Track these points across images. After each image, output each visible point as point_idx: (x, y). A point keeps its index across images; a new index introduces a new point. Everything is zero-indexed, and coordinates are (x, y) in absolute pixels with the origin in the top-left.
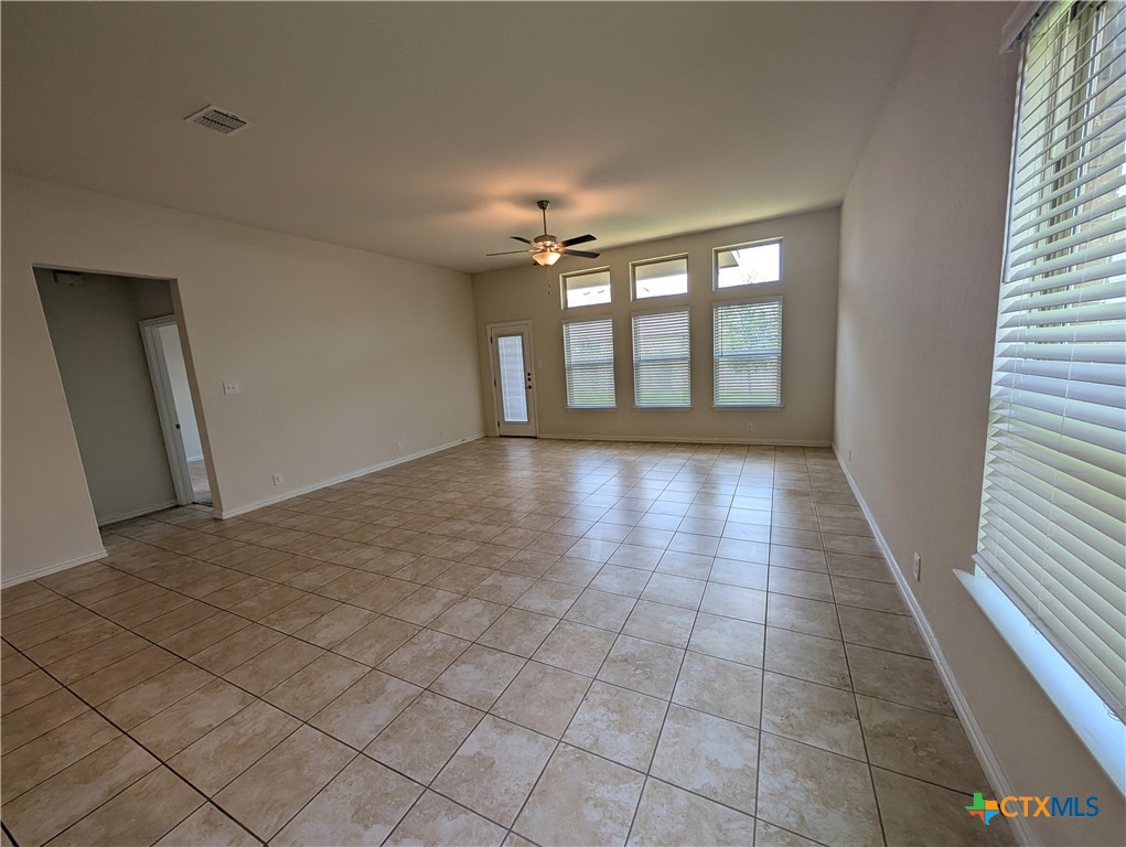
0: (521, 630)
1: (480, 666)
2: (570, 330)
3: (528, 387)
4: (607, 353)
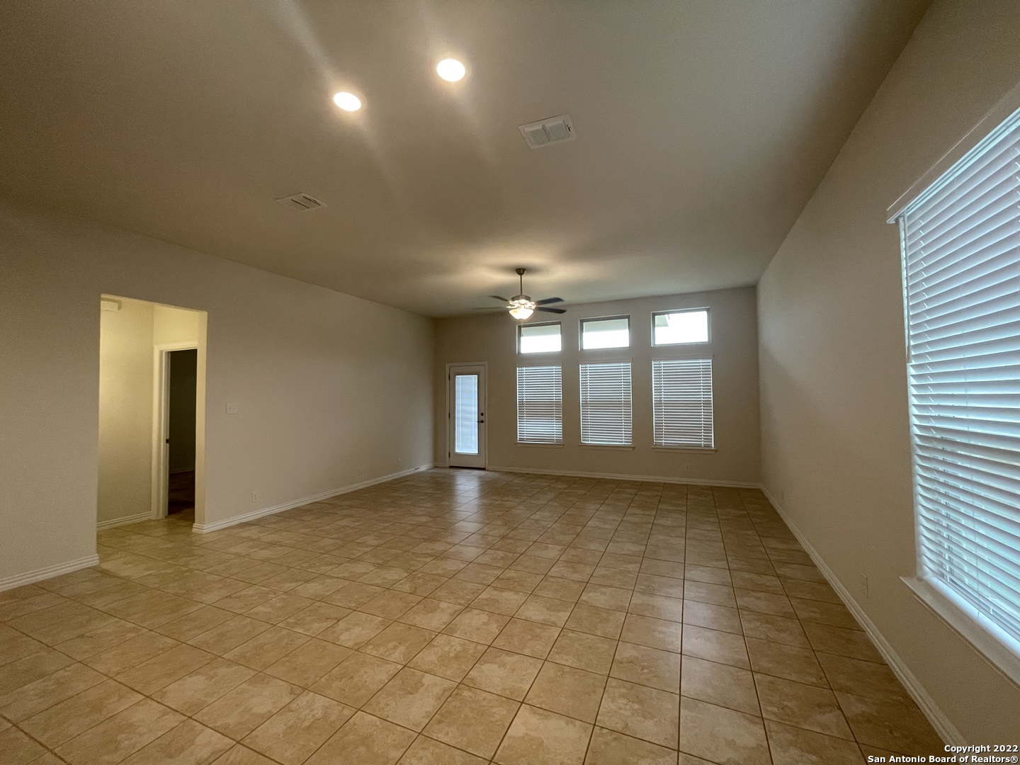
0: (530, 637)
1: (503, 665)
2: (522, 372)
3: (480, 422)
4: (556, 394)
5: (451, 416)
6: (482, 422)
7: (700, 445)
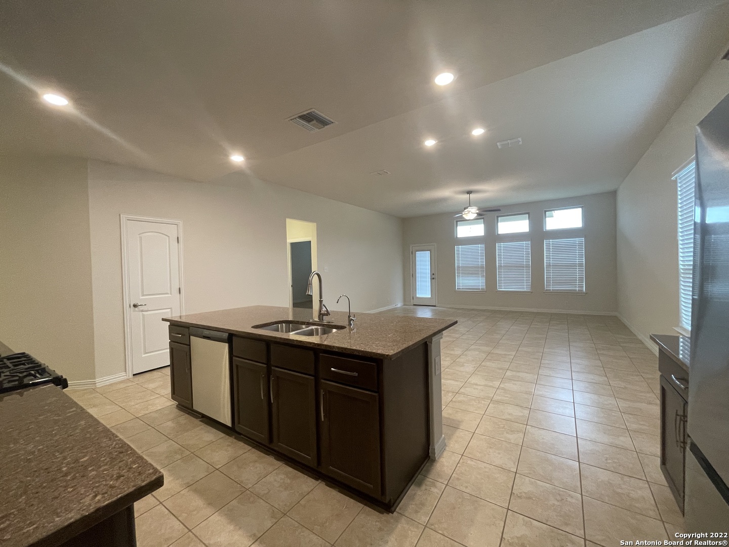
2: (459, 249)
3: (432, 279)
4: (482, 261)
5: (414, 276)
6: (433, 279)
7: (576, 290)
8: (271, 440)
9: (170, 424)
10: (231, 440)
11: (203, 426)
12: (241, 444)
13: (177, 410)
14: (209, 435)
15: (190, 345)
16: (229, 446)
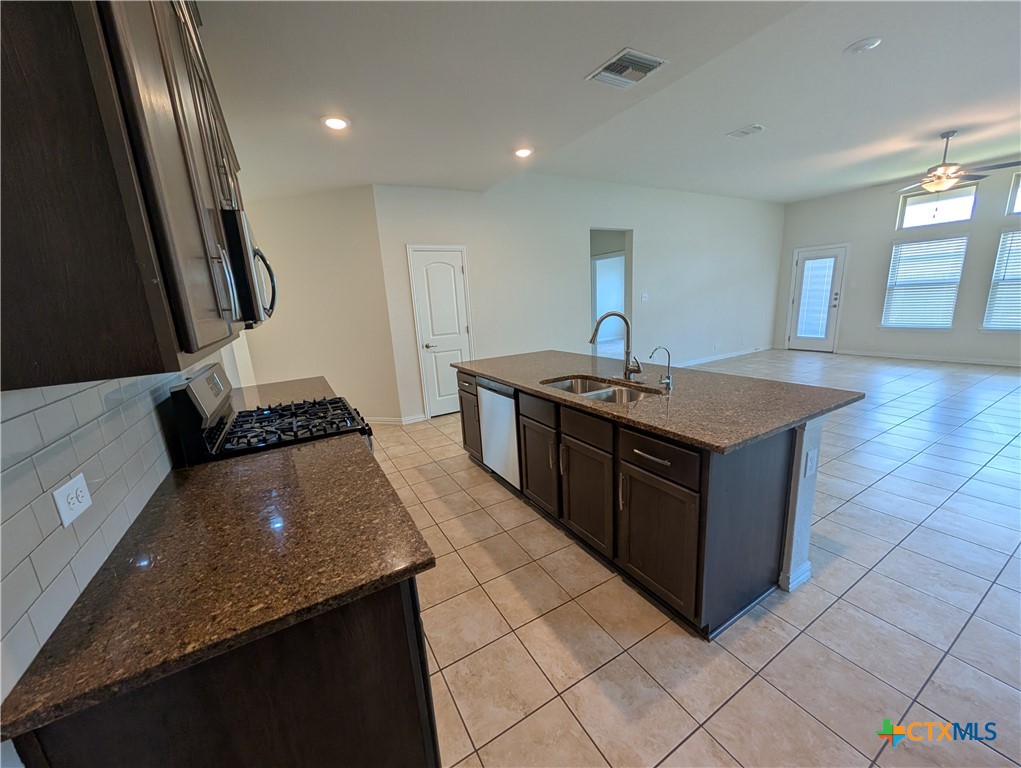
2: (900, 252)
3: (832, 306)
4: (951, 272)
5: (795, 301)
6: (835, 306)
8: (561, 514)
9: (462, 474)
10: (518, 503)
11: (494, 483)
12: (530, 510)
13: (469, 461)
14: (498, 493)
15: (476, 396)
16: (516, 509)
